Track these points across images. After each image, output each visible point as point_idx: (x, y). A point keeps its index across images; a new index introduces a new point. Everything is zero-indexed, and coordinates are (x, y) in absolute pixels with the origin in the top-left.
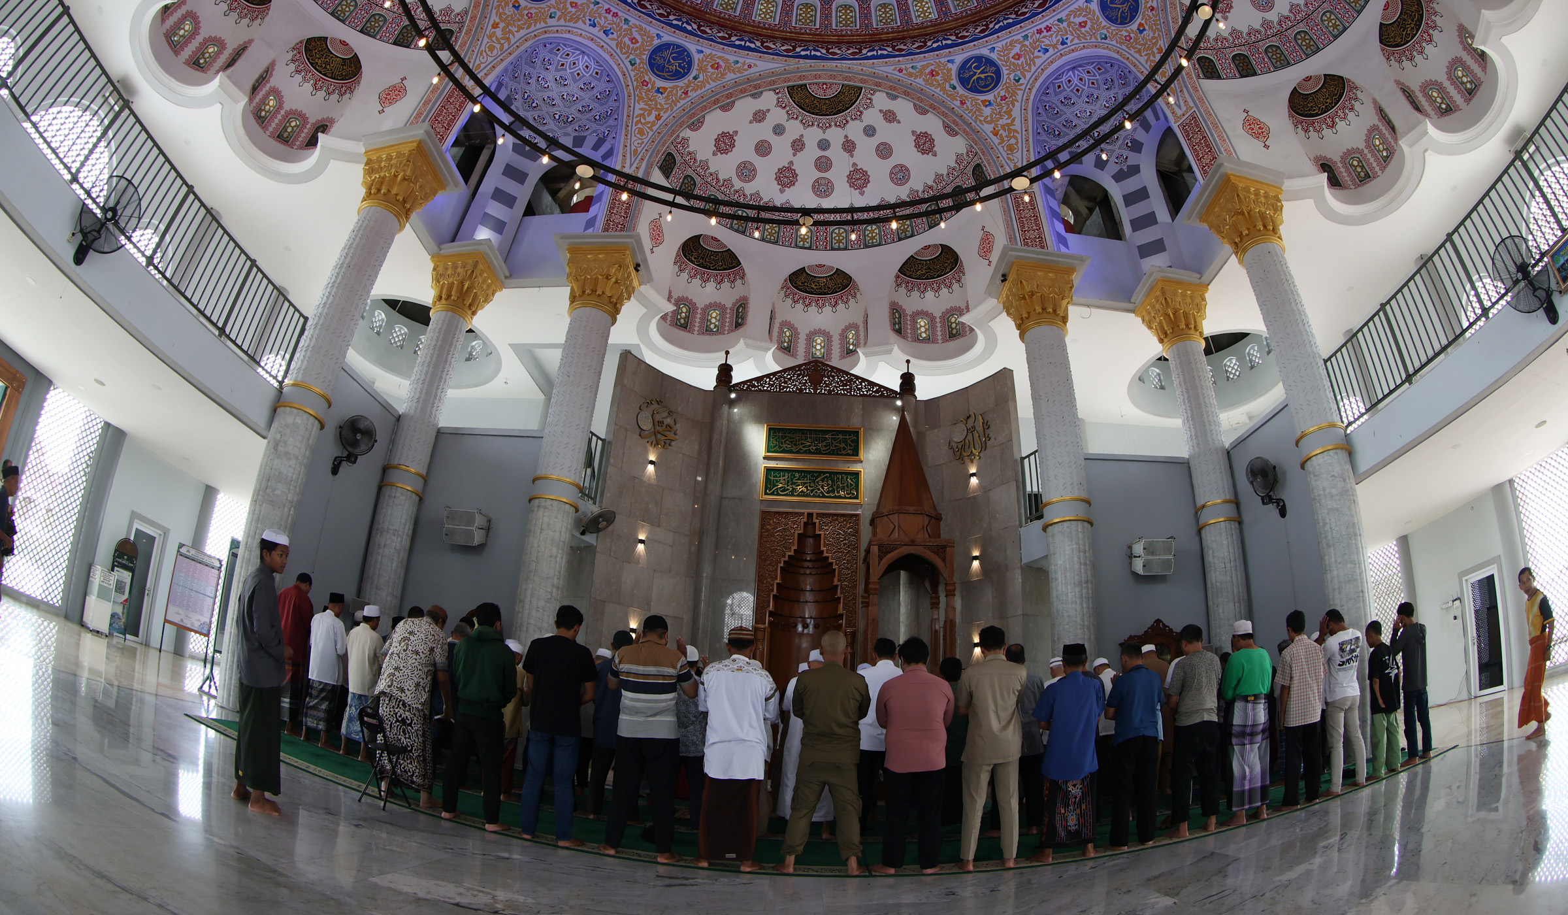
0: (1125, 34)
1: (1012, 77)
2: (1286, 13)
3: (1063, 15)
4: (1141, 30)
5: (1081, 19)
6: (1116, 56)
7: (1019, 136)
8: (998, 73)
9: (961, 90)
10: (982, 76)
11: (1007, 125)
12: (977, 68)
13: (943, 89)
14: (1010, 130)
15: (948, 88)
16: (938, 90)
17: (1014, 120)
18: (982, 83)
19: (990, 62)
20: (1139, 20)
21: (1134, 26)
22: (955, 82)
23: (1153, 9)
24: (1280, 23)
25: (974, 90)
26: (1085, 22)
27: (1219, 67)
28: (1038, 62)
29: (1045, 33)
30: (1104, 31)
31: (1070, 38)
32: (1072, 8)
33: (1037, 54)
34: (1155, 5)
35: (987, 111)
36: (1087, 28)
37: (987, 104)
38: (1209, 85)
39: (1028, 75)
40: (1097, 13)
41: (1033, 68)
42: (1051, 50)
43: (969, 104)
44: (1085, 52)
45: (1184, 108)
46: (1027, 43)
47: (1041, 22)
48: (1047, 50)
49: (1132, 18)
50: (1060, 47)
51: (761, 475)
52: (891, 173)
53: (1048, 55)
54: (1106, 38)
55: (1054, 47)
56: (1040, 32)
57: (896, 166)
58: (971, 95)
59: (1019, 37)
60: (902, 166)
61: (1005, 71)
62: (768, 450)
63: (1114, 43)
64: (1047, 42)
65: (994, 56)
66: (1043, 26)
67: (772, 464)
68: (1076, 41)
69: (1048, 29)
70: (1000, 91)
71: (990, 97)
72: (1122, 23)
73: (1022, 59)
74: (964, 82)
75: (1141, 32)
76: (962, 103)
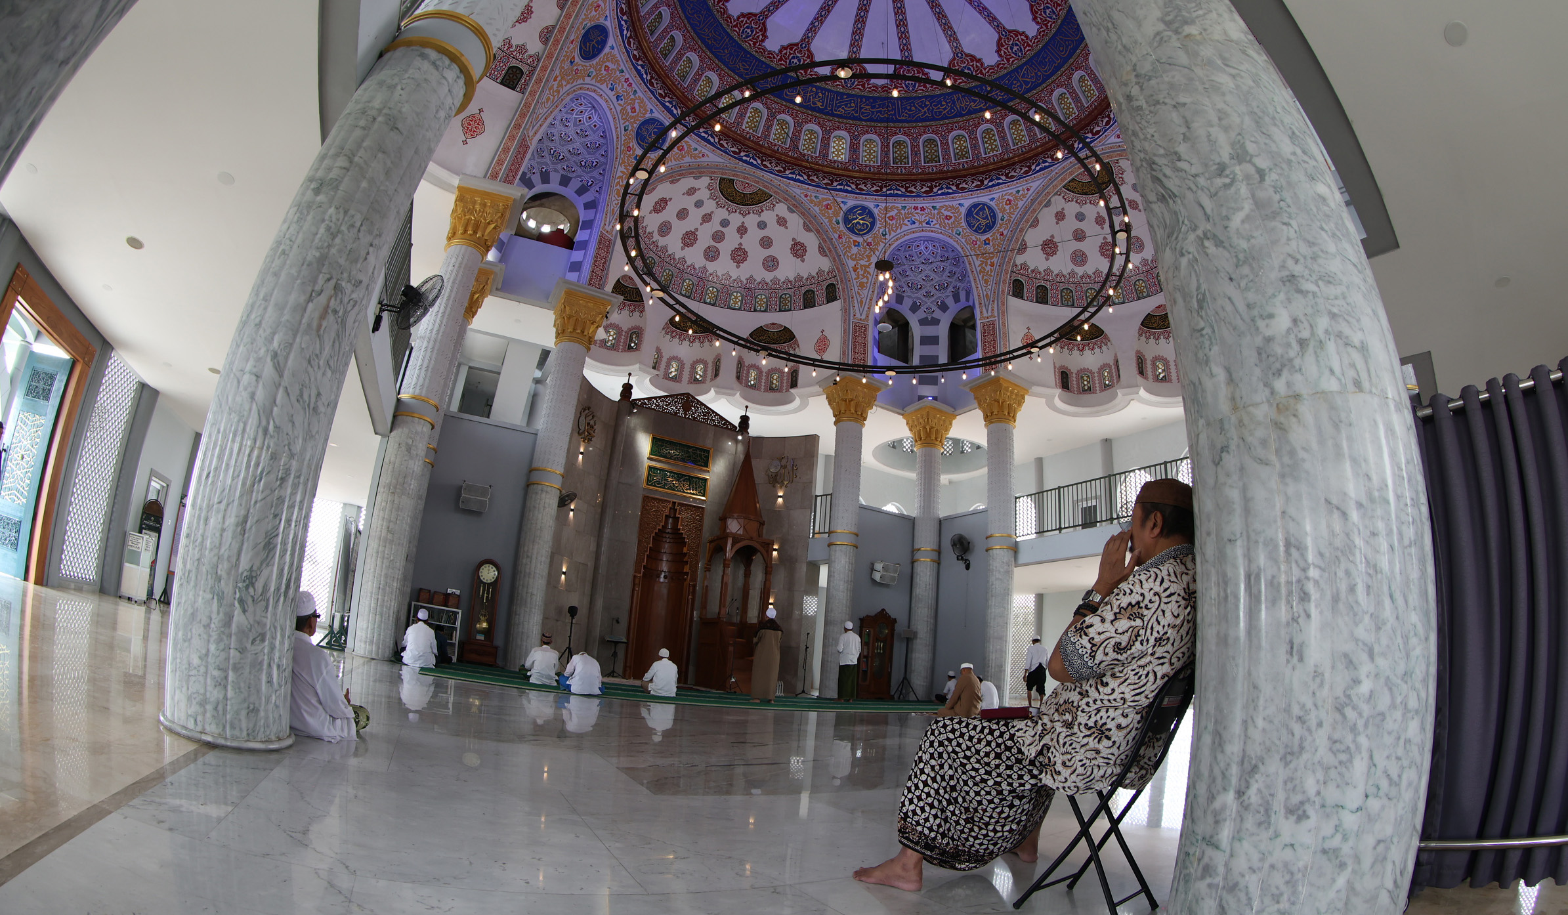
0: (974, 239)
1: (881, 230)
2: (1090, 273)
3: (938, 205)
4: (986, 242)
5: (949, 214)
6: (960, 250)
7: (870, 278)
8: (873, 224)
9: (842, 227)
10: (861, 222)
11: (865, 266)
12: (860, 215)
13: (830, 221)
14: (865, 271)
15: (834, 221)
16: (826, 221)
17: (870, 264)
18: (859, 227)
19: (871, 214)
20: (988, 235)
21: (984, 238)
22: (840, 219)
23: (1002, 234)
24: (1082, 278)
25: (851, 230)
26: (951, 217)
27: (1025, 290)
28: (904, 228)
29: (919, 211)
30: (961, 230)
31: (935, 222)
32: (947, 204)
33: (906, 222)
34: (1005, 233)
35: (855, 250)
36: (950, 222)
37: (857, 244)
38: (1014, 301)
39: (893, 234)
40: (963, 215)
41: (899, 231)
42: (917, 224)
43: (844, 239)
44: (940, 236)
45: (990, 312)
46: (903, 212)
47: (920, 202)
48: (914, 223)
49: (985, 231)
50: (924, 225)
51: (645, 470)
52: (765, 260)
53: (913, 226)
54: (959, 234)
55: (921, 223)
56: (916, 208)
57: (770, 256)
58: (847, 233)
59: (900, 206)
60: (775, 258)
61: (878, 225)
62: (651, 454)
63: (963, 241)
64: (917, 217)
65: (876, 211)
66: (920, 206)
67: (653, 464)
68: (938, 226)
69: (923, 209)
70: (869, 238)
71: (860, 239)
72: (976, 231)
73: (894, 221)
74: (847, 221)
75: (986, 244)
76: (840, 237)
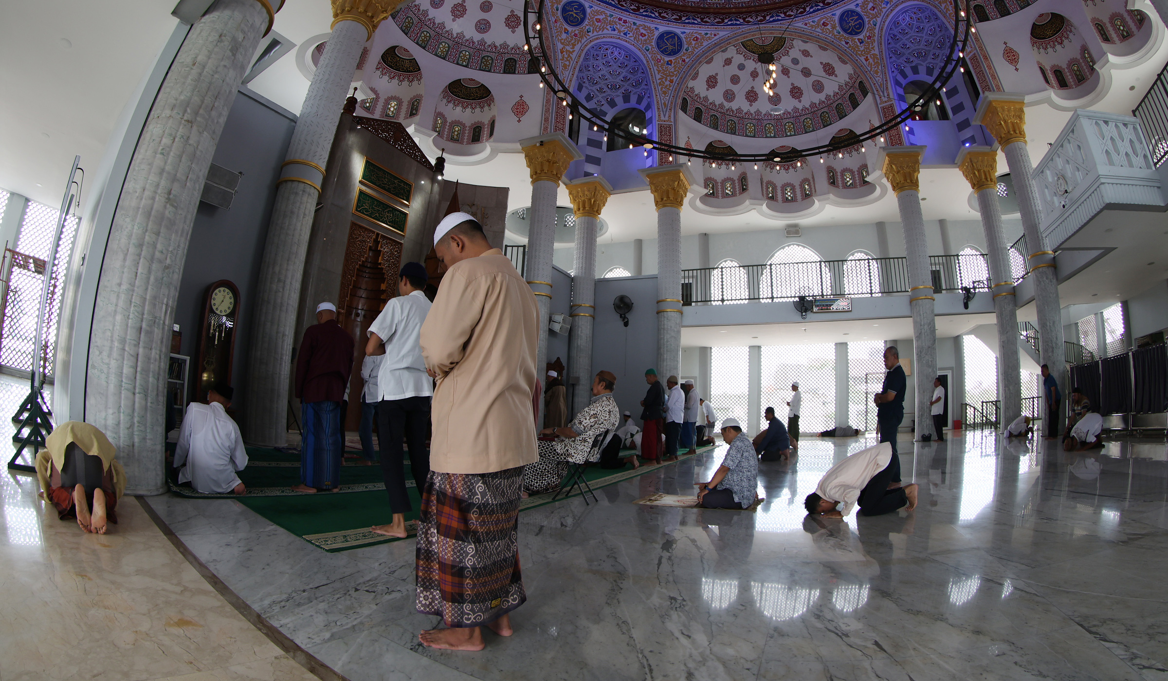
0: (659, 57)
1: (587, 27)
2: (734, 109)
3: (638, 23)
4: (669, 63)
5: (644, 32)
6: (645, 62)
7: (572, 63)
8: (583, 20)
9: (559, 13)
10: (575, 15)
11: (569, 51)
12: (576, 9)
13: (552, 6)
14: (569, 56)
15: (555, 7)
16: (549, 4)
17: (574, 51)
18: (572, 19)
19: (584, 12)
20: (672, 58)
21: (667, 59)
22: (560, 7)
23: (684, 61)
24: (727, 110)
25: (565, 19)
26: (645, 35)
27: (688, 108)
28: (605, 31)
29: (621, 22)
30: (650, 47)
31: (631, 35)
32: (646, 24)
33: (608, 27)
34: (687, 60)
35: (564, 36)
36: (643, 38)
37: (566, 32)
38: (681, 113)
39: (595, 33)
40: (655, 37)
41: (600, 32)
42: (616, 32)
43: (558, 24)
44: (632, 47)
45: (667, 118)
46: (609, 19)
47: (625, 16)
48: (614, 30)
49: (669, 55)
50: (622, 34)
51: (356, 192)
52: (479, 21)
53: (613, 32)
54: (648, 50)
55: (620, 32)
56: (620, 19)
57: (484, 20)
58: (562, 20)
59: (608, 13)
60: (488, 22)
61: (586, 22)
62: (363, 178)
63: (650, 56)
64: (618, 26)
65: (588, 10)
66: (624, 18)
67: (364, 188)
68: (632, 39)
69: (625, 22)
70: (576, 30)
71: (570, 29)
72: (662, 52)
73: (599, 24)
74: (564, 10)
75: (668, 64)
76: (556, 22)
